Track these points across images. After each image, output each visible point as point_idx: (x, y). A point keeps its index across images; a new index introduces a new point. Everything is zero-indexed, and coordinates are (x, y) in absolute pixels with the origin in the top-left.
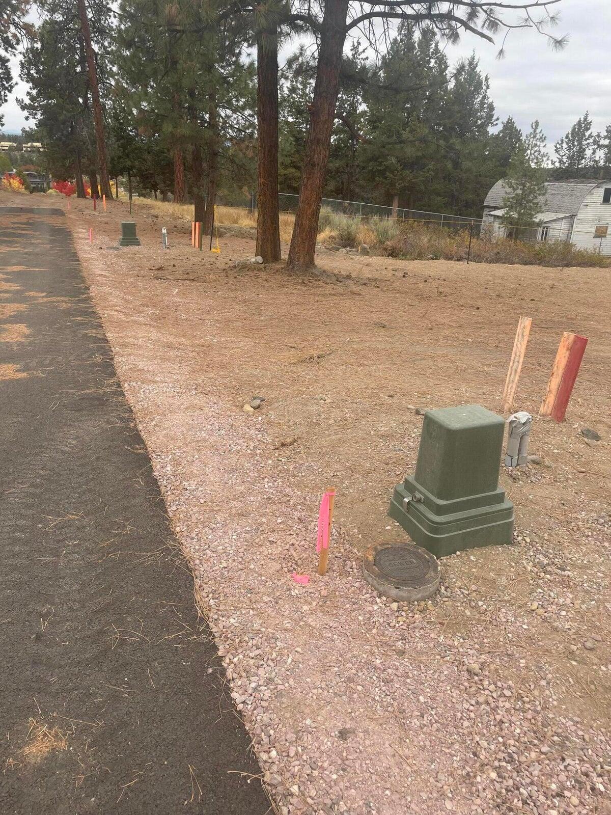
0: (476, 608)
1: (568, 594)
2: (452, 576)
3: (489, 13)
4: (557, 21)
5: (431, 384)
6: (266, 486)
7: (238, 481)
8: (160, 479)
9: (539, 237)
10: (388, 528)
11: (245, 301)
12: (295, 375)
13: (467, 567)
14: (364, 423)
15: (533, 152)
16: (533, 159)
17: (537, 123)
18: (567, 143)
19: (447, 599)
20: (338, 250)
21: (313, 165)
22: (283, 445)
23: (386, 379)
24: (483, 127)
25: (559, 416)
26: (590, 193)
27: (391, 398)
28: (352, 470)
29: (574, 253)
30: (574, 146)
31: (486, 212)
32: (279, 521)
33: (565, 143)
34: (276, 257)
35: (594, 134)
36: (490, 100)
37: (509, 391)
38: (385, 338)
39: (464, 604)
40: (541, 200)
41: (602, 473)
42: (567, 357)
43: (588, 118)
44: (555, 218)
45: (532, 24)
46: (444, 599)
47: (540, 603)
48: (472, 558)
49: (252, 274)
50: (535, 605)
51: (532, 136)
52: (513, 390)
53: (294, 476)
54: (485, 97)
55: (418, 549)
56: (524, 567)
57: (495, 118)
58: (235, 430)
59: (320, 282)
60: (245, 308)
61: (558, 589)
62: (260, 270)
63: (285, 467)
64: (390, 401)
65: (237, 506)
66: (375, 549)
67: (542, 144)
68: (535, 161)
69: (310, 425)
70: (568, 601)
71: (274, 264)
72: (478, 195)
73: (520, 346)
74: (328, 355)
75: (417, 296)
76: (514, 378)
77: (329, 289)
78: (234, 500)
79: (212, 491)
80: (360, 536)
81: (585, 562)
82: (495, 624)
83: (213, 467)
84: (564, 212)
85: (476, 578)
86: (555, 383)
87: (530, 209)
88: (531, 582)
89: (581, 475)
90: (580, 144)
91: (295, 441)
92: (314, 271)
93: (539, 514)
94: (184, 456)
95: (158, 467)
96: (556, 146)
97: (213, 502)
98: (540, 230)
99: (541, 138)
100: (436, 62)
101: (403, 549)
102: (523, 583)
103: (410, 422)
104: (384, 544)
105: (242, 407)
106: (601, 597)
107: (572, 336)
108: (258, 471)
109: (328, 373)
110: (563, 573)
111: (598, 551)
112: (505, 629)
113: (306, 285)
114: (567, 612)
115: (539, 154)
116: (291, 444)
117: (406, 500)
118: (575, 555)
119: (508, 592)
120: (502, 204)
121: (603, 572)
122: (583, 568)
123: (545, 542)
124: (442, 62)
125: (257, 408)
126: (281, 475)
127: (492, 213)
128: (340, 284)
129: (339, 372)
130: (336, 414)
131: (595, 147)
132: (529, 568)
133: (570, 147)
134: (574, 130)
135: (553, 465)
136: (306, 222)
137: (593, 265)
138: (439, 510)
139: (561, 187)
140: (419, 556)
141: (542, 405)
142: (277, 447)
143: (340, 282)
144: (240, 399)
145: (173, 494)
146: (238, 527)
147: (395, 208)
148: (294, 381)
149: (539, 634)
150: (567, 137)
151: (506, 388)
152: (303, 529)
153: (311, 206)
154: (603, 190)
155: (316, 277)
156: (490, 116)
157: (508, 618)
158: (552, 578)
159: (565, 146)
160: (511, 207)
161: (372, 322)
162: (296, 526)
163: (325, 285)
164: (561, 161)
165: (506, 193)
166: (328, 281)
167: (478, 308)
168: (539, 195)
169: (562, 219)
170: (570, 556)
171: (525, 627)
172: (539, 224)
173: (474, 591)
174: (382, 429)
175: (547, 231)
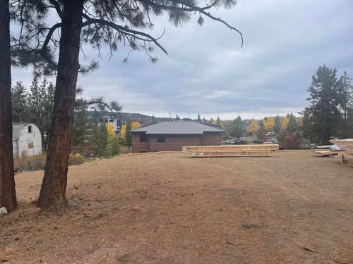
26: (23, 129)
154: (28, 127)
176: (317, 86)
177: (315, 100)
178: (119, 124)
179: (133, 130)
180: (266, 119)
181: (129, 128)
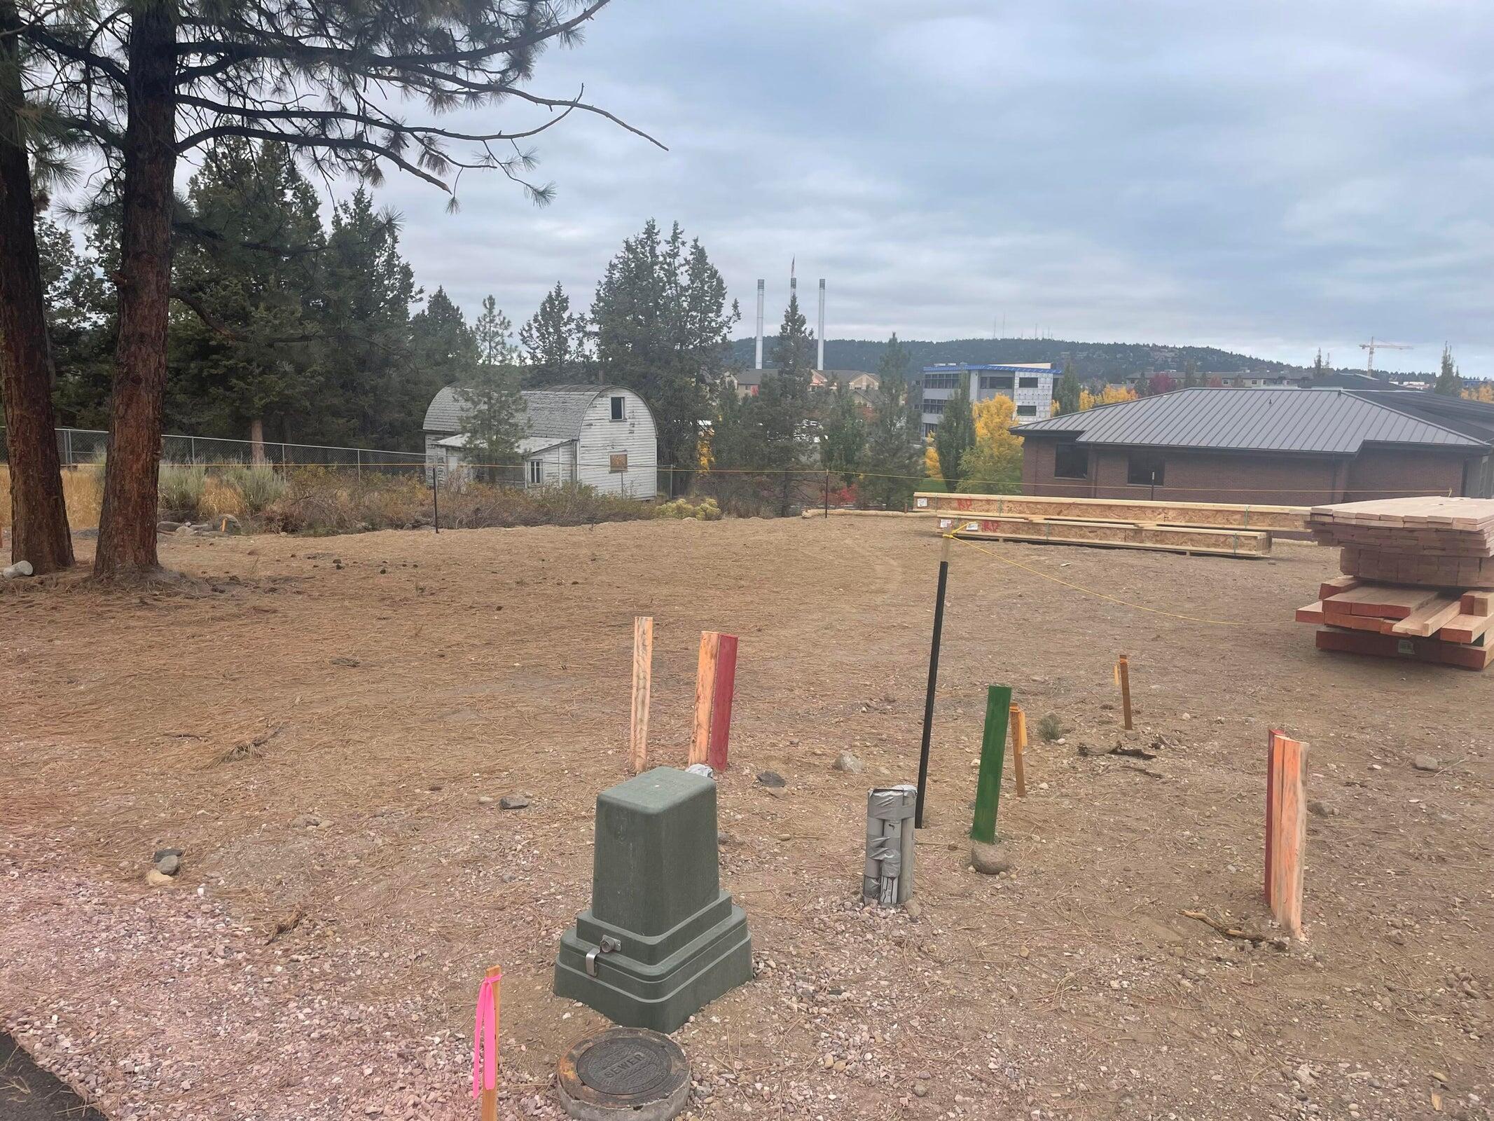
0: (757, 1095)
1: (861, 1026)
2: (699, 1059)
3: (428, 144)
4: (534, 163)
5: (492, 753)
6: (301, 1016)
7: (237, 1024)
8: (59, 1070)
9: (528, 476)
10: (566, 1016)
11: (22, 659)
12: (220, 790)
13: (713, 1037)
14: (419, 848)
15: (493, 345)
16: (496, 356)
17: (492, 301)
18: (538, 330)
19: (710, 1099)
20: (174, 529)
21: (137, 381)
22: (281, 930)
23: (408, 759)
24: (398, 305)
25: (720, 761)
26: (592, 405)
27: (437, 792)
28: (446, 937)
29: (596, 501)
30: (549, 333)
31: (429, 441)
32: (368, 1071)
33: (534, 330)
34: (64, 559)
35: (576, 316)
36: (403, 261)
37: (639, 737)
38: (367, 686)
39: (738, 1097)
40: (520, 418)
41: (813, 834)
42: (713, 669)
43: (562, 293)
44: (547, 446)
45: (496, 164)
46: (707, 1100)
47: (834, 1053)
48: (715, 1019)
49: (15, 600)
50: (830, 1060)
51: (488, 320)
52: (644, 734)
53: (342, 981)
54: (392, 255)
55: (637, 1032)
56: (788, 1007)
57: (416, 289)
58: (162, 929)
59: (178, 599)
60: (28, 674)
61: (844, 1023)
62: (30, 589)
63: (315, 970)
64: (437, 797)
65: (264, 1071)
66: (571, 1057)
67: (506, 333)
68: (500, 358)
69: (311, 878)
70: (866, 1036)
71: (63, 574)
72: (410, 414)
73: (642, 662)
74: (274, 736)
75: (384, 599)
76: (643, 715)
77: (204, 609)
78: (250, 1062)
79: (192, 1059)
80: (523, 1048)
81: (858, 971)
82: (792, 1109)
83: (163, 1012)
84: (558, 436)
85: (734, 1050)
86: (704, 711)
87: (507, 434)
88: (807, 1026)
89: (788, 845)
90: (558, 331)
91: (301, 915)
92: (160, 577)
93: (766, 921)
94: (84, 1010)
95: (38, 1046)
96: (521, 334)
97: (210, 1081)
98: (527, 467)
99: (502, 323)
100: (294, 194)
101: (613, 1042)
102: (797, 1033)
103: (499, 826)
104: (580, 1044)
105: (142, 877)
106: (901, 1015)
107: (715, 635)
108: (266, 993)
109: (289, 771)
110: (840, 997)
111: (864, 949)
112: (808, 1110)
113: (151, 608)
114: (872, 1052)
115: (504, 348)
116: (297, 923)
117: (591, 956)
118: (838, 966)
119: (785, 1054)
120: (459, 428)
121: (885, 978)
122: (860, 980)
123: (795, 959)
124: (308, 199)
125: (174, 872)
126: (317, 987)
127: (442, 442)
128: (223, 596)
129: (312, 766)
130: (353, 843)
131: (581, 335)
132: (795, 1006)
133: (542, 335)
134: (543, 310)
135: (747, 839)
136: (131, 487)
137: (625, 517)
138: (652, 955)
139: (546, 396)
140: (646, 1044)
141: (692, 750)
142: (270, 937)
143: (222, 592)
144: (124, 864)
145: (109, 1091)
146: (291, 1110)
147: (258, 442)
148: (225, 804)
149: (855, 1099)
150: (536, 320)
151: (632, 733)
152: (417, 1071)
153: (139, 455)
154: (610, 399)
155: (168, 589)
156: (407, 287)
157: (805, 1092)
158: (830, 1011)
159: (535, 333)
160: (474, 433)
161: (327, 660)
162: (402, 1070)
163: (192, 602)
164: (533, 357)
165: (462, 410)
166: (197, 593)
167: (499, 608)
168: (517, 410)
169: (558, 446)
170: (836, 969)
171: (832, 1097)
172: (526, 456)
173: (740, 1070)
174: (458, 850)
175: (538, 469)
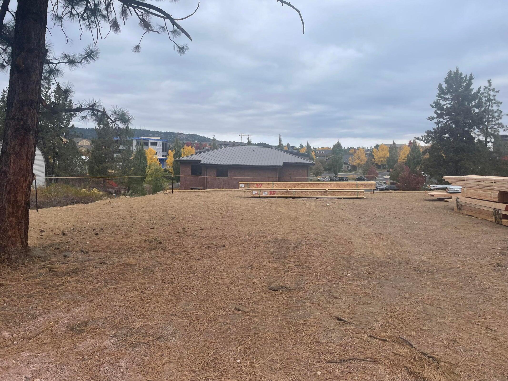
176: (444, 100)
177: (441, 120)
178: (165, 148)
179: (184, 158)
180: (377, 147)
181: (178, 154)
